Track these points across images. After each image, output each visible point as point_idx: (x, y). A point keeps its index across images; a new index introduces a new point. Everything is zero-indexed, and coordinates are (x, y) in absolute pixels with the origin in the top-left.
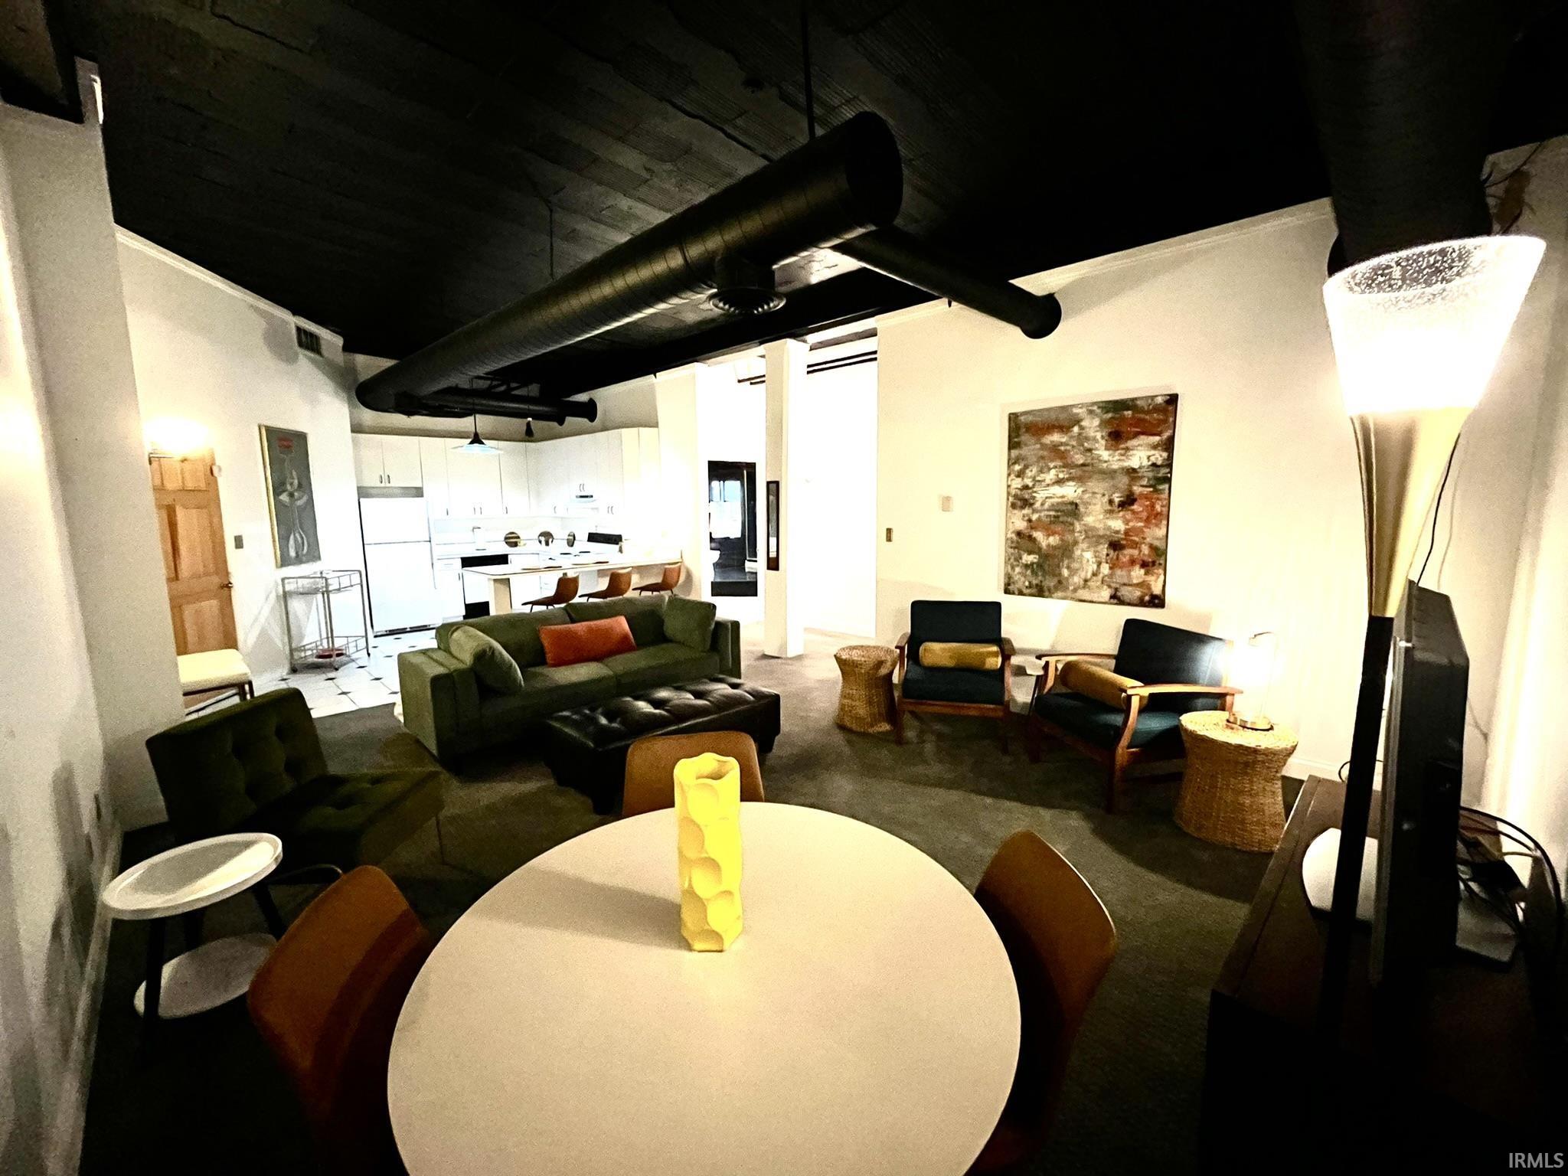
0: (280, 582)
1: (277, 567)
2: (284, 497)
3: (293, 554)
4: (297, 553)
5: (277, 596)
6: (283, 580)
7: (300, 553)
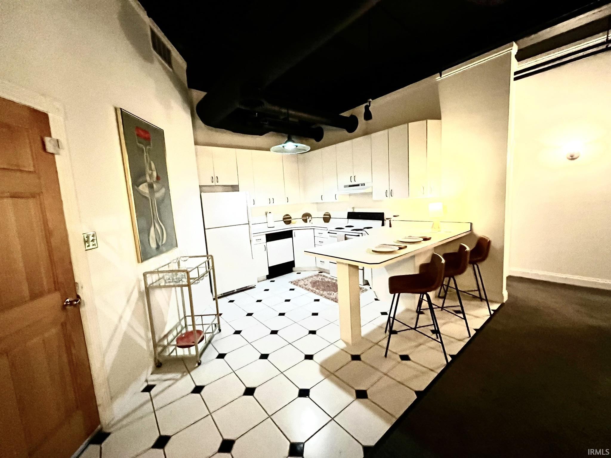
0: (142, 278)
1: (138, 262)
2: (144, 188)
3: (153, 245)
4: (158, 244)
5: (140, 292)
6: (145, 275)
7: (160, 244)
